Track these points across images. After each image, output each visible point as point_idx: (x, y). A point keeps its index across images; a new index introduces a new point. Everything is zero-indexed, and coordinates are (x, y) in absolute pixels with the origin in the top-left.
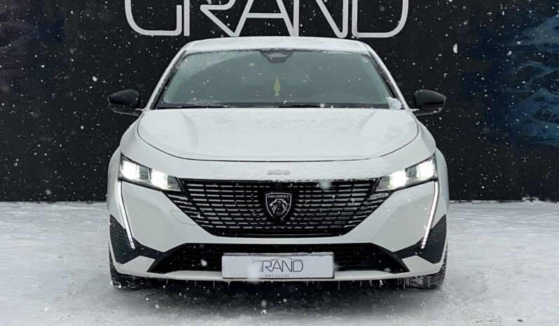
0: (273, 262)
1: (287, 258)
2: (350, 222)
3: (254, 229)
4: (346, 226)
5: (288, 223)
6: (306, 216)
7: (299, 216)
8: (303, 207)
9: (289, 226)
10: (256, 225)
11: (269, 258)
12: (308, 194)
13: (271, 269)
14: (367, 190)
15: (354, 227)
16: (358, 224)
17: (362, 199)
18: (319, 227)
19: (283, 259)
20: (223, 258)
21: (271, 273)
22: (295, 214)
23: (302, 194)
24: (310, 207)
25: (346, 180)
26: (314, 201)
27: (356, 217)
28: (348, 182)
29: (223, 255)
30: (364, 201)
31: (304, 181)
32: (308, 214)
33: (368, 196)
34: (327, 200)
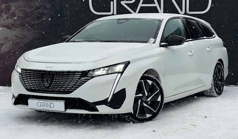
0: (44, 103)
1: (48, 102)
2: (72, 89)
3: (39, 89)
4: (70, 90)
5: (50, 88)
6: (56, 85)
7: (54, 85)
8: (55, 81)
9: (50, 89)
10: (40, 88)
11: (43, 102)
12: (57, 76)
13: (43, 106)
14: (80, 75)
15: (74, 91)
16: (75, 89)
17: (78, 79)
18: (60, 90)
19: (47, 102)
20: (29, 100)
21: (44, 108)
22: (52, 84)
23: (55, 76)
24: (58, 82)
25: (72, 71)
26: (59, 79)
27: (74, 87)
28: (73, 72)
29: (29, 99)
30: (78, 80)
31: (56, 71)
32: (57, 85)
33: (80, 78)
34: (64, 79)
